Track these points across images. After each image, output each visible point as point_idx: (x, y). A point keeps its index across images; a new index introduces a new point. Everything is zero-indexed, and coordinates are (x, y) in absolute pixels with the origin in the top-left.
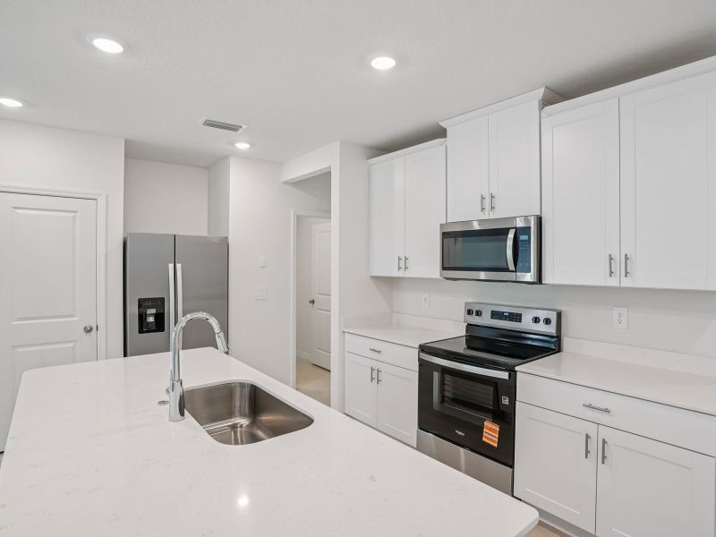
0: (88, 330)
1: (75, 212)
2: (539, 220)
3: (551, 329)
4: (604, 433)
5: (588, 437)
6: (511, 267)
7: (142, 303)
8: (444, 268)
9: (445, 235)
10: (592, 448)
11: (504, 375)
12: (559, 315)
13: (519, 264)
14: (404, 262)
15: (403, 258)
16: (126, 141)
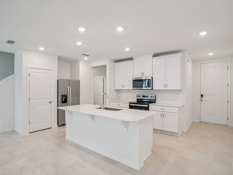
0: (50, 103)
1: (47, 73)
2: (152, 78)
3: (154, 98)
4: (164, 113)
5: (161, 114)
6: (147, 87)
7: (62, 96)
8: (133, 87)
9: (134, 80)
10: (162, 116)
11: (147, 106)
12: (155, 95)
13: (149, 86)
14: (123, 86)
15: (123, 85)
16: (58, 56)
